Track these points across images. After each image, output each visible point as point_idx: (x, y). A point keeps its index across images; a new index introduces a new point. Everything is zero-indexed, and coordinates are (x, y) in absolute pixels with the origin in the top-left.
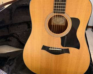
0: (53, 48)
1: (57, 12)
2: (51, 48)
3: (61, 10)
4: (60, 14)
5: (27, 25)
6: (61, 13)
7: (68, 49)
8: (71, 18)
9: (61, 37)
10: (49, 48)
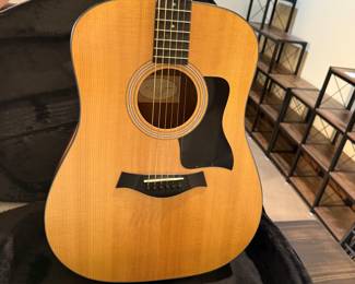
0: (158, 177)
1: (166, 61)
2: (152, 177)
3: (179, 53)
4: (175, 67)
5: (34, 108)
6: (179, 62)
7: (202, 173)
8: (205, 78)
9: (180, 139)
10: (146, 177)
